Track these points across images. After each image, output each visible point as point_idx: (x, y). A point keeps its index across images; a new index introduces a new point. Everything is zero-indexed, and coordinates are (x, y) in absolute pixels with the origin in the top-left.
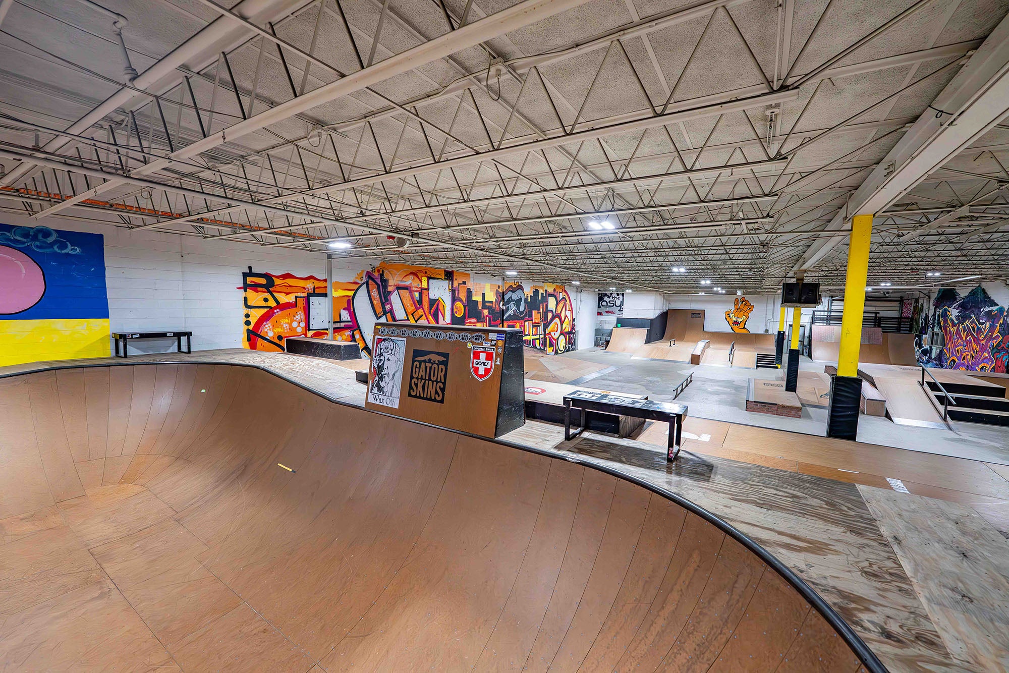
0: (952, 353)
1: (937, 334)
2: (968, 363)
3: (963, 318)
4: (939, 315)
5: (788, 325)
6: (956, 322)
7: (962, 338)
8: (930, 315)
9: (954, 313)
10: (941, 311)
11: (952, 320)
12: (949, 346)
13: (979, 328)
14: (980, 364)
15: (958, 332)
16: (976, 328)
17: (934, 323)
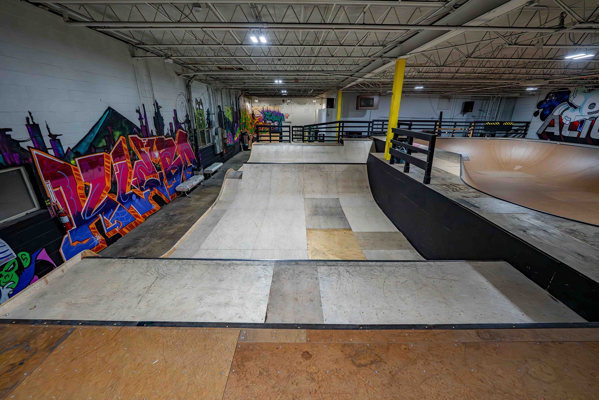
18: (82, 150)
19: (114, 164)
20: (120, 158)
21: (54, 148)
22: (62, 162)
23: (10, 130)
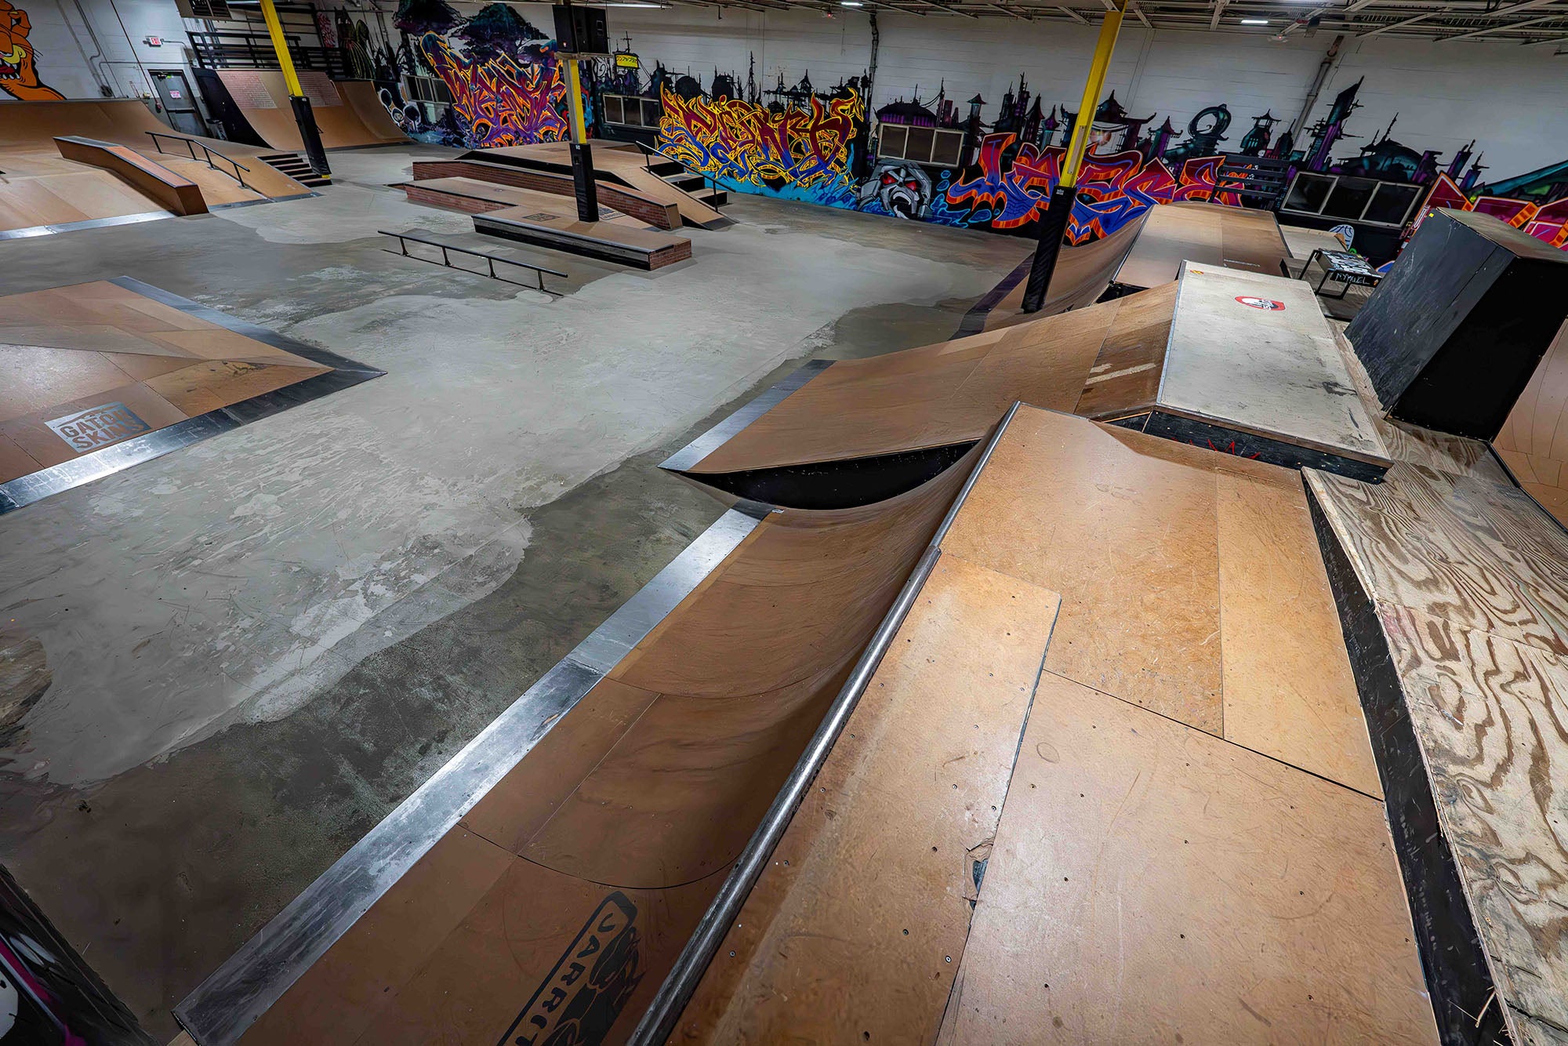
0: (476, 112)
1: (424, 81)
2: (517, 127)
3: (480, 54)
4: (417, 48)
5: (147, 73)
6: (467, 61)
7: (489, 89)
8: (395, 46)
9: (455, 45)
10: (421, 39)
11: (457, 59)
12: (464, 101)
13: (520, 74)
14: (541, 127)
15: (475, 78)
16: (515, 73)
17: (410, 61)
18: (1496, 190)
19: (1531, 222)
20: (1553, 218)
21: (1466, 180)
22: (1460, 194)
23: (1440, 153)
